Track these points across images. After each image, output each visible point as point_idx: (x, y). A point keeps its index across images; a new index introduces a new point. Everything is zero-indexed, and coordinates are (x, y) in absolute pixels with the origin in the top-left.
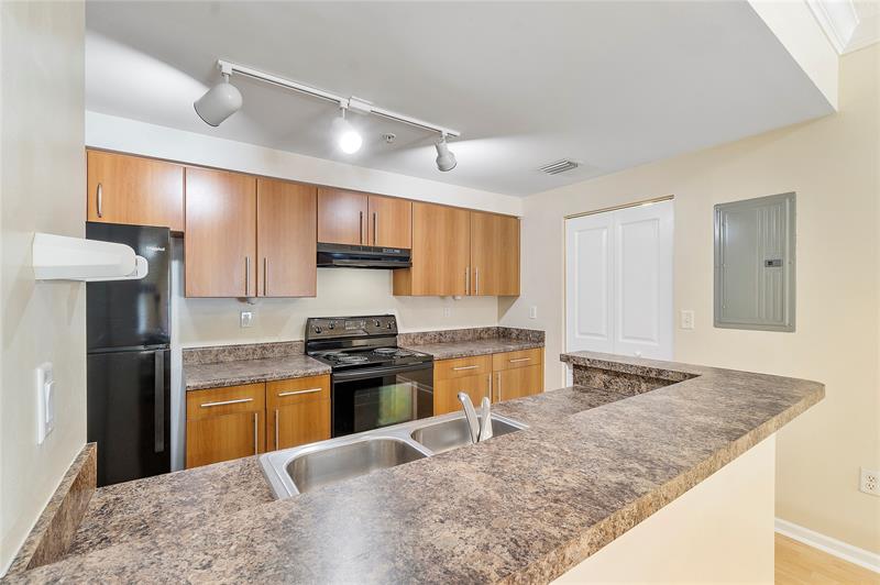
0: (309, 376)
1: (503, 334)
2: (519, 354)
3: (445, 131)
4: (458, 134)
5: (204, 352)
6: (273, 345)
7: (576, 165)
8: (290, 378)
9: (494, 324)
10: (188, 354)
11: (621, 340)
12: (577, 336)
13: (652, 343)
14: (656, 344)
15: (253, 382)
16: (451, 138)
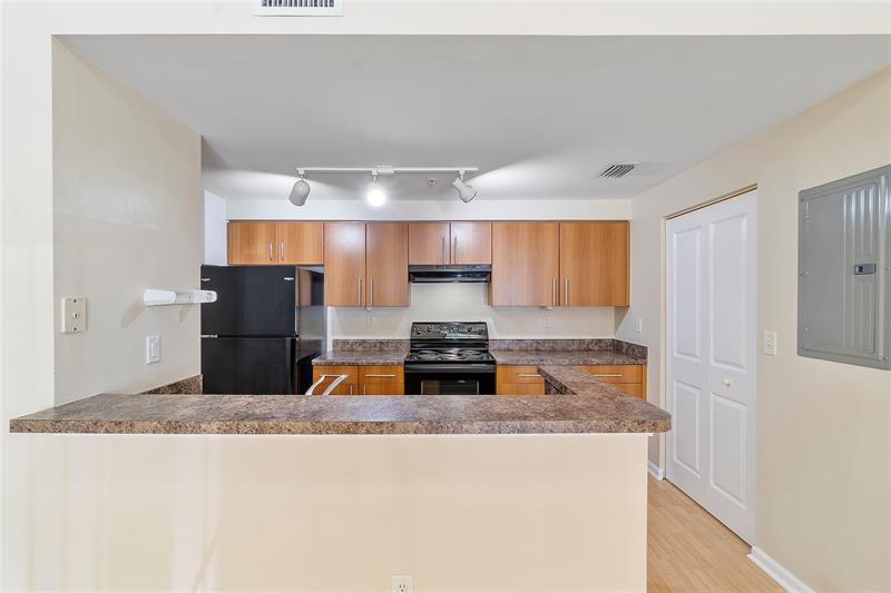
0: (387, 364)
1: (617, 347)
2: (607, 368)
3: (462, 171)
4: (476, 169)
5: (345, 342)
6: (388, 342)
7: (633, 167)
8: (374, 364)
9: (610, 336)
10: (336, 343)
11: (712, 363)
12: (675, 354)
13: (740, 370)
14: (745, 372)
15: (350, 364)
16: (470, 175)
